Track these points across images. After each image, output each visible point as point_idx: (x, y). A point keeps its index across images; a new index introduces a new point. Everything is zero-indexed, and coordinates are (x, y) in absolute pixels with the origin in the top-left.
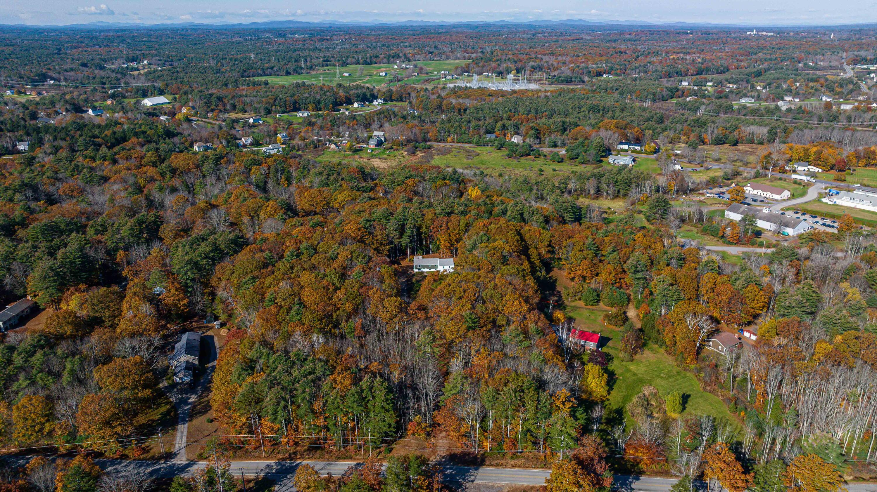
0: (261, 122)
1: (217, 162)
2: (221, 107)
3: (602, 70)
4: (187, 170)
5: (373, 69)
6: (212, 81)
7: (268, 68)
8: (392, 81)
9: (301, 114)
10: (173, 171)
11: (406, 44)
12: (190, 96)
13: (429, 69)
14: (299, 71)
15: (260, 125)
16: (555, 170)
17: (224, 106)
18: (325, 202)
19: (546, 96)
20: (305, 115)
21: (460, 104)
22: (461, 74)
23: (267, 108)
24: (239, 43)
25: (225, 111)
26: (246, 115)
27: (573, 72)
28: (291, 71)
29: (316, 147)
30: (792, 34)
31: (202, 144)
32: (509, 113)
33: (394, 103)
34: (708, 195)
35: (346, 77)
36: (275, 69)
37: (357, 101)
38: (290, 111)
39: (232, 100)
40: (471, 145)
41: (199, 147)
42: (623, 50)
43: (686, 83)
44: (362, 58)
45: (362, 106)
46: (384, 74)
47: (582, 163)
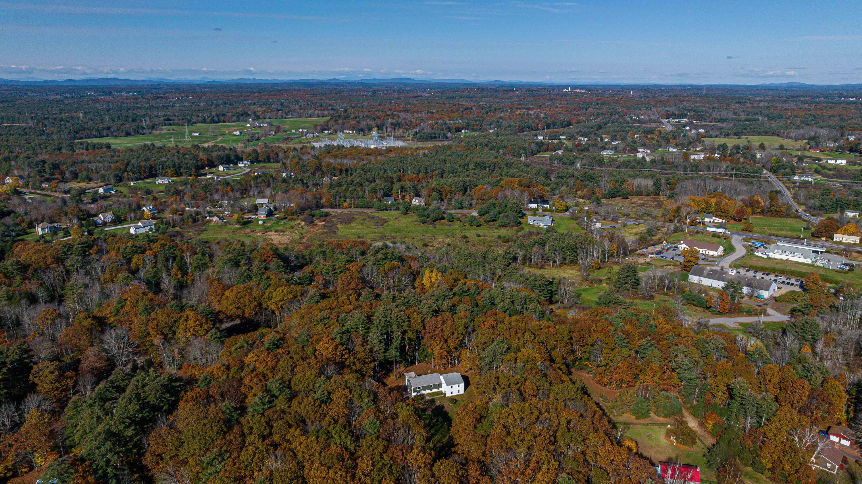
0: (113, 192)
1: (84, 252)
2: (57, 176)
3: (460, 126)
4: (44, 266)
5: (224, 127)
6: (40, 145)
7: (104, 129)
8: (248, 140)
9: (160, 181)
10: (24, 268)
11: (250, 102)
12: (13, 163)
13: (286, 127)
14: (140, 131)
15: (112, 196)
16: (479, 236)
17: (63, 173)
18: (256, 303)
19: (424, 154)
20: (166, 181)
21: (339, 164)
22: (322, 131)
23: (117, 176)
24: (58, 101)
25: (64, 180)
26: (91, 184)
27: (432, 129)
28: (131, 131)
29: (195, 221)
30: (600, 91)
31: (46, 224)
32: (398, 173)
33: (262, 165)
34: (650, 256)
35: (196, 137)
36: (112, 129)
37: (221, 164)
38: (145, 178)
39: (71, 166)
40: (373, 210)
41: (43, 229)
42: (469, 107)
43: (542, 138)
44: (208, 117)
45: (229, 169)
46: (238, 133)
47: (503, 226)
